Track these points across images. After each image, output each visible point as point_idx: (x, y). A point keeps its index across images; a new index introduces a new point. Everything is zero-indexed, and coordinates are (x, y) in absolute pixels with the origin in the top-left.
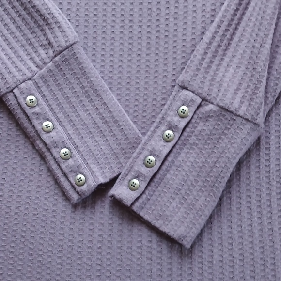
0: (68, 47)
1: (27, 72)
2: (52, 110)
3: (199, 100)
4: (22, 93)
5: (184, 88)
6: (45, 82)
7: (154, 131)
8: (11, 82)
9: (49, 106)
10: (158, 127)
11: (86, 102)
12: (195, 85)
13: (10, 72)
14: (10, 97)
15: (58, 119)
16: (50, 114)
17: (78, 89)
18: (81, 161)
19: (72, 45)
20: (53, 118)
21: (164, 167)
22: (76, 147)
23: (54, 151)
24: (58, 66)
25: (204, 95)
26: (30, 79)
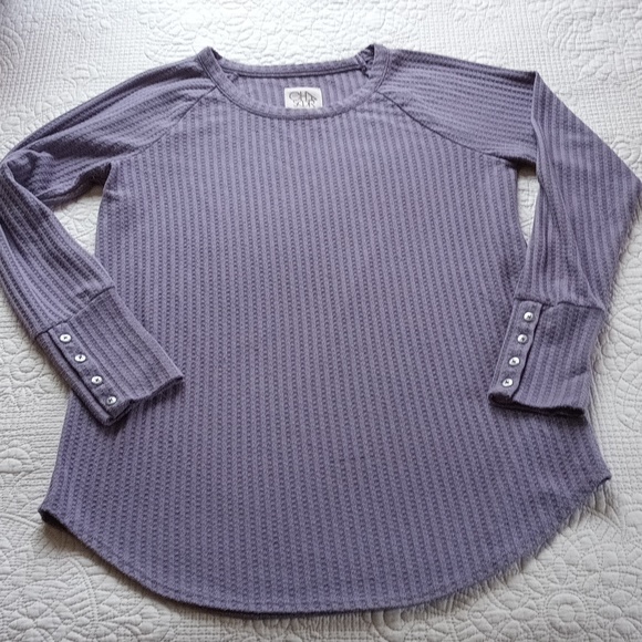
0: (104, 291)
1: (61, 315)
2: (86, 345)
3: (540, 306)
4: (57, 332)
5: (522, 299)
6: (80, 323)
7: (508, 340)
8: (47, 324)
9: (83, 342)
10: (509, 336)
11: (119, 337)
12: (532, 293)
13: (47, 317)
14: (45, 336)
15: (91, 353)
16: (83, 349)
17: (112, 327)
18: (112, 385)
19: (107, 289)
20: (86, 352)
21: (529, 364)
22: (108, 375)
23: (86, 379)
24: (93, 308)
25: (544, 300)
26: (65, 322)
